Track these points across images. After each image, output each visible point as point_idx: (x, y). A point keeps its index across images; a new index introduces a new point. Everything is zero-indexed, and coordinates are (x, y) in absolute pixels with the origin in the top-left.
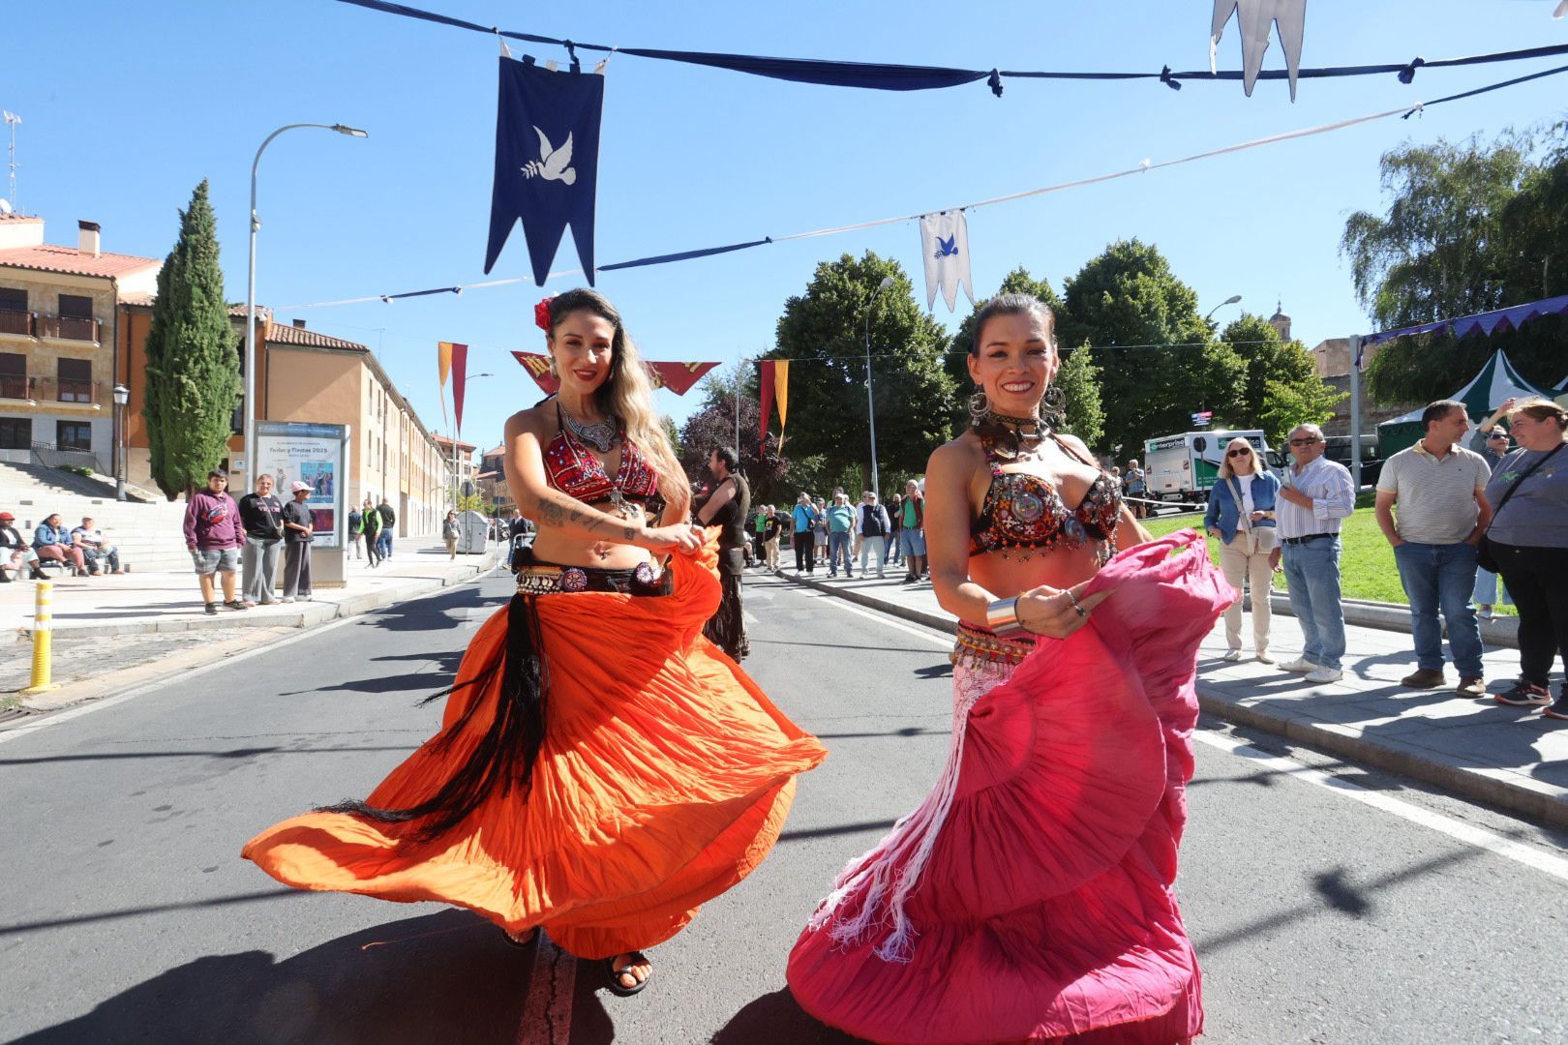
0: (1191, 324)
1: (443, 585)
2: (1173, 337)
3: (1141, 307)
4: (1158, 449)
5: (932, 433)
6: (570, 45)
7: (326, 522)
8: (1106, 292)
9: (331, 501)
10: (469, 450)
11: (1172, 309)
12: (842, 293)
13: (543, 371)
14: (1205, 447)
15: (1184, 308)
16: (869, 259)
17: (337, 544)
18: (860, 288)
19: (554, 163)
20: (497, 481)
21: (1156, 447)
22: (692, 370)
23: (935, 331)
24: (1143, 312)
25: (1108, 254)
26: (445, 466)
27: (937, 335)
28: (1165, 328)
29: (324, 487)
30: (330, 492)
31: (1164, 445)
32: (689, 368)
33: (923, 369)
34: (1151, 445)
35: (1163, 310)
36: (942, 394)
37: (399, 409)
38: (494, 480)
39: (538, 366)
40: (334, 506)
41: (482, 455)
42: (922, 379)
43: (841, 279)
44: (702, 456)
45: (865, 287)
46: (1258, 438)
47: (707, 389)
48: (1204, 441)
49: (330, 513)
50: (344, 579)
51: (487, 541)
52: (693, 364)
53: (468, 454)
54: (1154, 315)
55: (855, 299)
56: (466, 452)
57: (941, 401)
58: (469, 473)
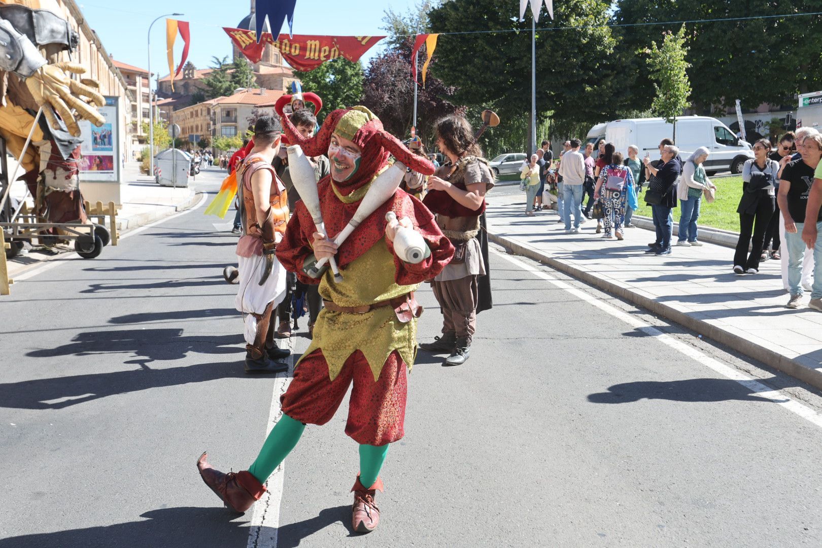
1: (176, 211)
4: (810, 104)
5: (591, 86)
7: (109, 164)
9: (111, 150)
10: (145, 76)
13: (248, 43)
17: (116, 180)
20: (175, 109)
21: (808, 101)
22: (363, 43)
26: (126, 94)
29: (106, 140)
30: (110, 143)
31: (816, 100)
32: (361, 42)
33: (586, 24)
34: (804, 100)
36: (605, 47)
37: (89, 41)
38: (171, 107)
39: (243, 39)
40: (113, 153)
41: (157, 81)
42: (585, 35)
44: (382, 98)
47: (390, 29)
49: (111, 158)
50: (121, 203)
51: (189, 176)
52: (364, 38)
53: (146, 81)
56: (143, 78)
57: (603, 55)
58: (148, 101)
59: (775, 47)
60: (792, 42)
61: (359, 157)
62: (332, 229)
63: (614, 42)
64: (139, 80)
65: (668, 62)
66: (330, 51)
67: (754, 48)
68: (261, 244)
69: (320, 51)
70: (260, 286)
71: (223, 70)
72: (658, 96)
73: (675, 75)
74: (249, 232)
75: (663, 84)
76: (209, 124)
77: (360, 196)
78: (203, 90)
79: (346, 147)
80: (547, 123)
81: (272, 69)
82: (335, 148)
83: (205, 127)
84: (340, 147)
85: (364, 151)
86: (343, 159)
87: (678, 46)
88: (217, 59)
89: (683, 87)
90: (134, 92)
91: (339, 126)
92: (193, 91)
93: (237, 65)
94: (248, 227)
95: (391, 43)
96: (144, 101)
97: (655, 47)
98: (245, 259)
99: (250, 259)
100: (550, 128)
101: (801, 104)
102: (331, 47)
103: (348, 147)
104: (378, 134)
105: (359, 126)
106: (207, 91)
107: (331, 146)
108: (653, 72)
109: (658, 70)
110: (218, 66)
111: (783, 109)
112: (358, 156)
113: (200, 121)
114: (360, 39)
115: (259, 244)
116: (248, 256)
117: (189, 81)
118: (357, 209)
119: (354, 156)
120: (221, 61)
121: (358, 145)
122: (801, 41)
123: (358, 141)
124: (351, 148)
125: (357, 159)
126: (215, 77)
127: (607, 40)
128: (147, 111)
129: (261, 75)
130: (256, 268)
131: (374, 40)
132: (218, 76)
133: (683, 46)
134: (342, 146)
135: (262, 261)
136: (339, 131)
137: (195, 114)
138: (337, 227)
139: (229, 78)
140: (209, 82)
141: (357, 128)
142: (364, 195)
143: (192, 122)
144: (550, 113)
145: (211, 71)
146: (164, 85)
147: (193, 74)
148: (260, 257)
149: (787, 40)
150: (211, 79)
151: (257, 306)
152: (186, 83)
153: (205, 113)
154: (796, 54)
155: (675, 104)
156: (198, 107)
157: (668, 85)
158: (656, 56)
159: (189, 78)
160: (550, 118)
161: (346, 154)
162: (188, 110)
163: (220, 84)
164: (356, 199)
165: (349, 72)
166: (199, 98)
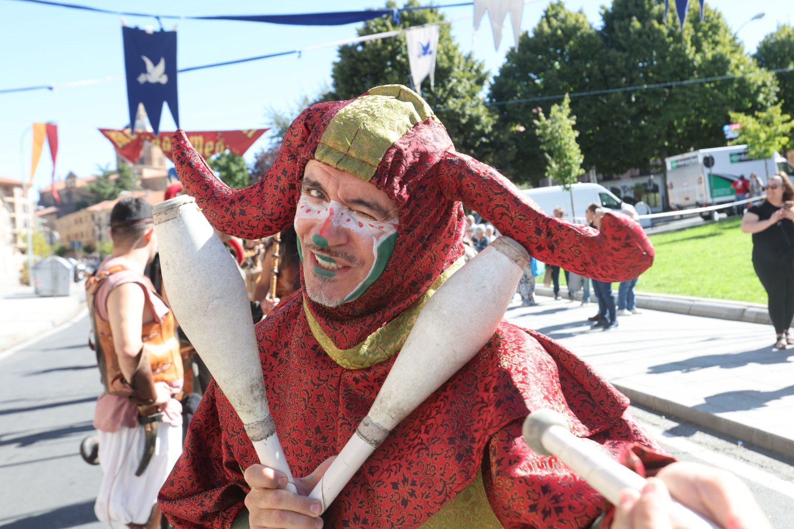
0: (716, 43)
2: (698, 58)
3: (665, 31)
4: (678, 166)
6: (157, 18)
11: (697, 30)
15: (710, 28)
19: (155, 74)
20: (58, 218)
21: (676, 164)
22: (248, 137)
23: (475, 67)
24: (669, 35)
26: (4, 206)
27: (477, 71)
28: (690, 51)
31: (682, 163)
32: (245, 136)
33: (463, 105)
34: (672, 162)
35: (689, 33)
36: (484, 126)
38: (55, 216)
39: (120, 138)
41: (38, 191)
42: (463, 115)
51: (72, 283)
52: (249, 131)
53: (24, 192)
54: (679, 39)
56: (21, 188)
57: (482, 133)
59: (636, 119)
60: (649, 113)
61: (392, 232)
62: (308, 443)
63: (492, 122)
64: (17, 191)
65: (557, 131)
66: (215, 146)
67: (618, 119)
68: (133, 408)
69: (204, 147)
70: (137, 478)
71: (106, 176)
72: (551, 166)
73: (565, 144)
74: (111, 389)
75: (556, 153)
76: (94, 231)
77: (391, 346)
78: (86, 196)
79: (351, 203)
81: (156, 172)
82: (315, 207)
83: (90, 233)
84: (333, 204)
85: (407, 212)
86: (343, 241)
87: (565, 117)
89: (575, 155)
90: (12, 205)
91: (328, 138)
92: (77, 198)
93: (120, 171)
94: (110, 379)
95: (272, 137)
96: (23, 212)
97: (543, 118)
98: (109, 435)
99: (116, 435)
101: (668, 168)
102: (216, 142)
103: (360, 202)
104: (447, 162)
105: (394, 137)
106: (91, 198)
107: (304, 201)
108: (544, 143)
109: (549, 141)
110: (101, 174)
111: (642, 174)
112: (389, 229)
113: (85, 228)
114: (245, 132)
115: (130, 407)
116: (112, 429)
117: (72, 190)
118: (380, 385)
119: (375, 231)
121: (391, 195)
122: (657, 113)
123: (391, 181)
124: (368, 205)
125: (383, 238)
126: (99, 184)
127: (484, 119)
129: (145, 178)
130: (128, 448)
131: (259, 133)
132: (102, 183)
133: (569, 116)
134: (338, 199)
135: (138, 435)
136: (329, 150)
137: (79, 221)
138: (324, 439)
139: (113, 183)
140: (92, 188)
141: (386, 141)
142: (402, 345)
143: (76, 229)
145: (94, 178)
146: (46, 195)
147: (75, 182)
148: (133, 430)
149: (643, 112)
150: (94, 186)
151: (134, 512)
152: (69, 192)
153: (89, 219)
154: (654, 123)
155: (569, 172)
156: (82, 214)
157: (559, 154)
158: (545, 127)
159: (72, 187)
161: (352, 226)
162: (71, 218)
163: (104, 190)
164: (380, 356)
165: (234, 168)
166: (83, 205)
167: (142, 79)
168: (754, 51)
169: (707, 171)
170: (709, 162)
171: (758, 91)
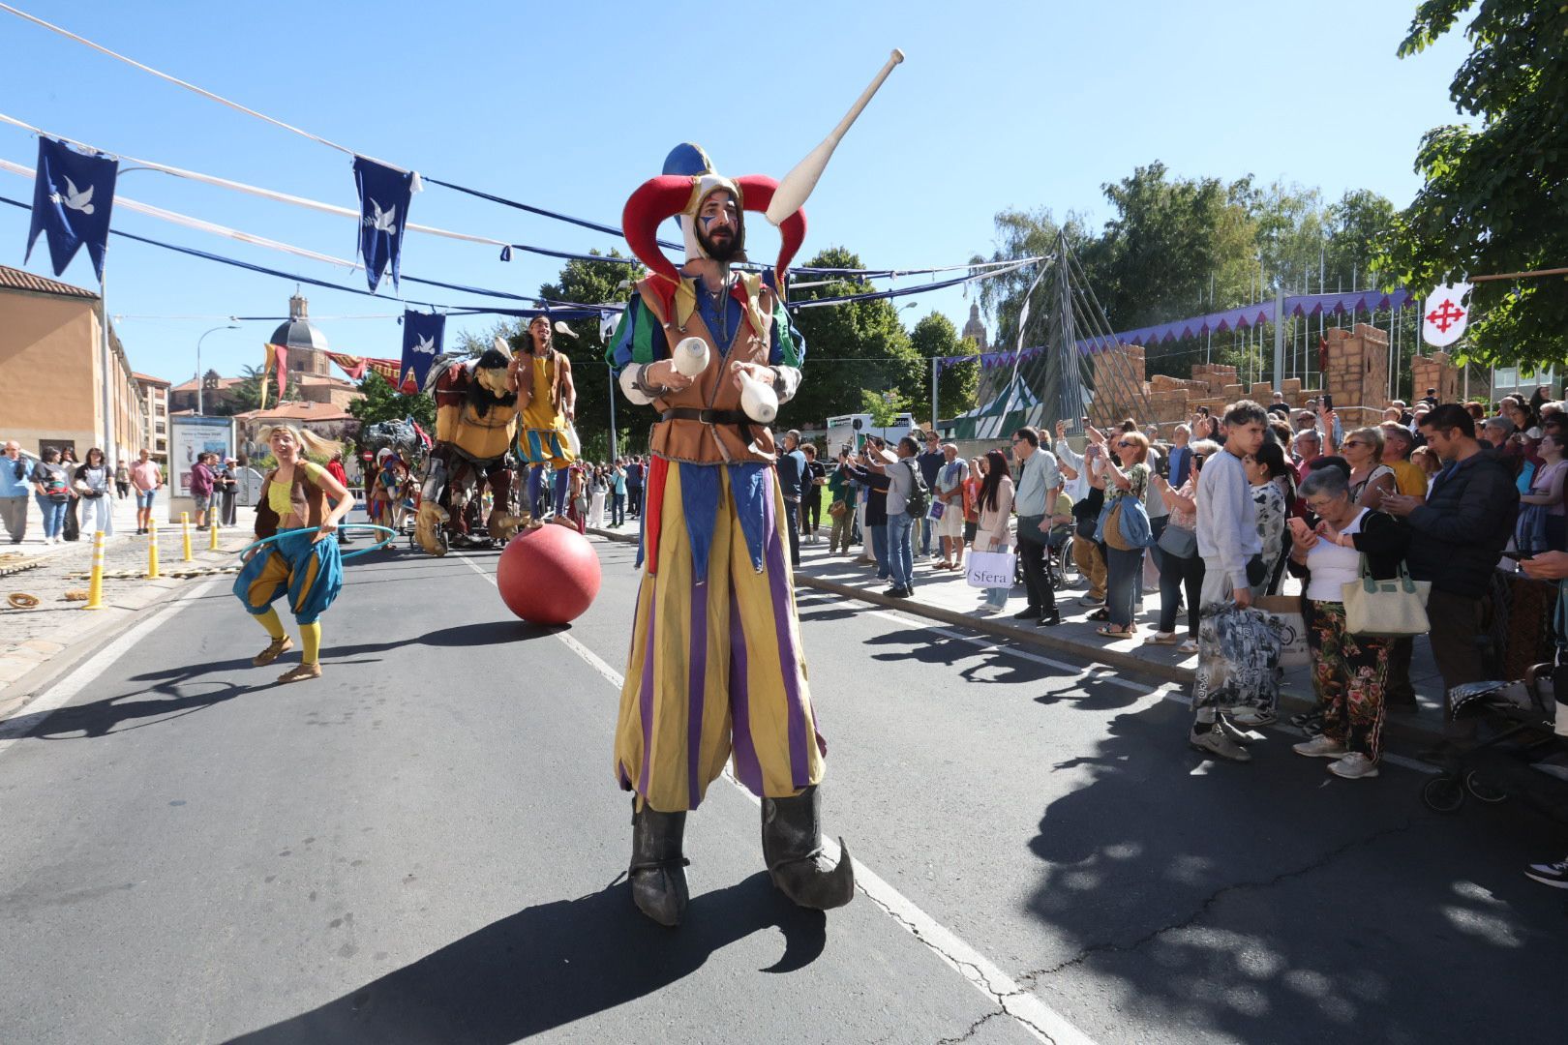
0: (877, 323)
2: (862, 334)
4: (836, 425)
8: (814, 292)
12: (588, 286)
14: (861, 426)
16: (613, 256)
18: (604, 283)
21: (833, 423)
24: (839, 313)
25: (820, 259)
28: (856, 326)
31: (839, 423)
35: (855, 311)
41: (170, 391)
43: (588, 274)
45: (609, 283)
46: (907, 419)
48: (860, 421)
53: (158, 391)
54: (847, 316)
55: (600, 293)
56: (157, 388)
58: (163, 414)
64: (150, 390)
71: (257, 380)
78: (232, 402)
80: (625, 439)
81: (318, 379)
88: (250, 369)
92: (221, 402)
96: (157, 414)
100: (626, 443)
101: (829, 425)
106: (238, 404)
110: (250, 376)
117: (212, 392)
120: (255, 371)
126: (247, 387)
128: (161, 425)
129: (303, 386)
132: (250, 387)
140: (239, 392)
144: (626, 431)
145: (241, 380)
146: (178, 396)
147: (216, 383)
152: (208, 393)
159: (212, 388)
160: (626, 435)
163: (254, 396)
166: (228, 411)
167: (416, 349)
168: (912, 330)
169: (856, 431)
170: (857, 424)
171: (908, 369)
